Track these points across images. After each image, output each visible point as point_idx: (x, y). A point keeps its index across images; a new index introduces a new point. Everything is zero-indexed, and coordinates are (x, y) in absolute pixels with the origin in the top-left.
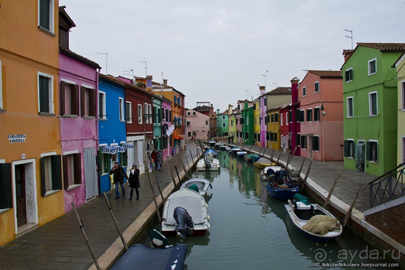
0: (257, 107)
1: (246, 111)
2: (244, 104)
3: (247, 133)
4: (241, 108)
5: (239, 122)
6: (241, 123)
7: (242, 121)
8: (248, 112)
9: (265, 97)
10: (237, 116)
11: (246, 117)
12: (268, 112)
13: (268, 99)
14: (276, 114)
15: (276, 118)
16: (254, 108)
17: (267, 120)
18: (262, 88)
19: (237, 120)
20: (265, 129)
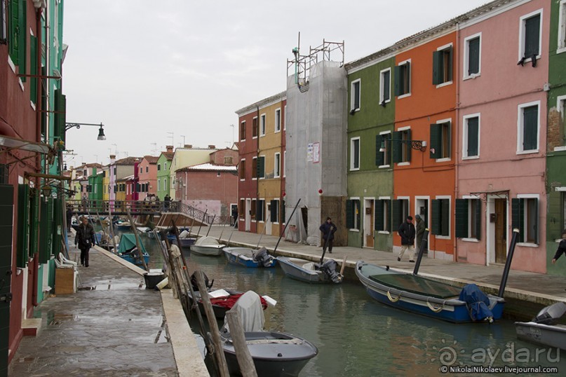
0: (107, 174)
1: (94, 177)
2: (92, 169)
3: (94, 202)
4: (88, 174)
5: (85, 189)
6: (87, 191)
7: (89, 189)
8: (97, 180)
9: (115, 167)
10: (83, 183)
11: (94, 184)
12: (117, 181)
13: (117, 169)
14: (124, 185)
15: (123, 188)
16: (104, 175)
17: (116, 189)
18: (112, 157)
19: (82, 186)
20: (114, 198)
